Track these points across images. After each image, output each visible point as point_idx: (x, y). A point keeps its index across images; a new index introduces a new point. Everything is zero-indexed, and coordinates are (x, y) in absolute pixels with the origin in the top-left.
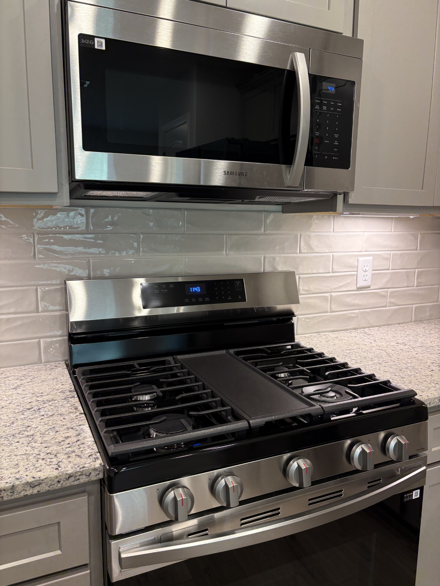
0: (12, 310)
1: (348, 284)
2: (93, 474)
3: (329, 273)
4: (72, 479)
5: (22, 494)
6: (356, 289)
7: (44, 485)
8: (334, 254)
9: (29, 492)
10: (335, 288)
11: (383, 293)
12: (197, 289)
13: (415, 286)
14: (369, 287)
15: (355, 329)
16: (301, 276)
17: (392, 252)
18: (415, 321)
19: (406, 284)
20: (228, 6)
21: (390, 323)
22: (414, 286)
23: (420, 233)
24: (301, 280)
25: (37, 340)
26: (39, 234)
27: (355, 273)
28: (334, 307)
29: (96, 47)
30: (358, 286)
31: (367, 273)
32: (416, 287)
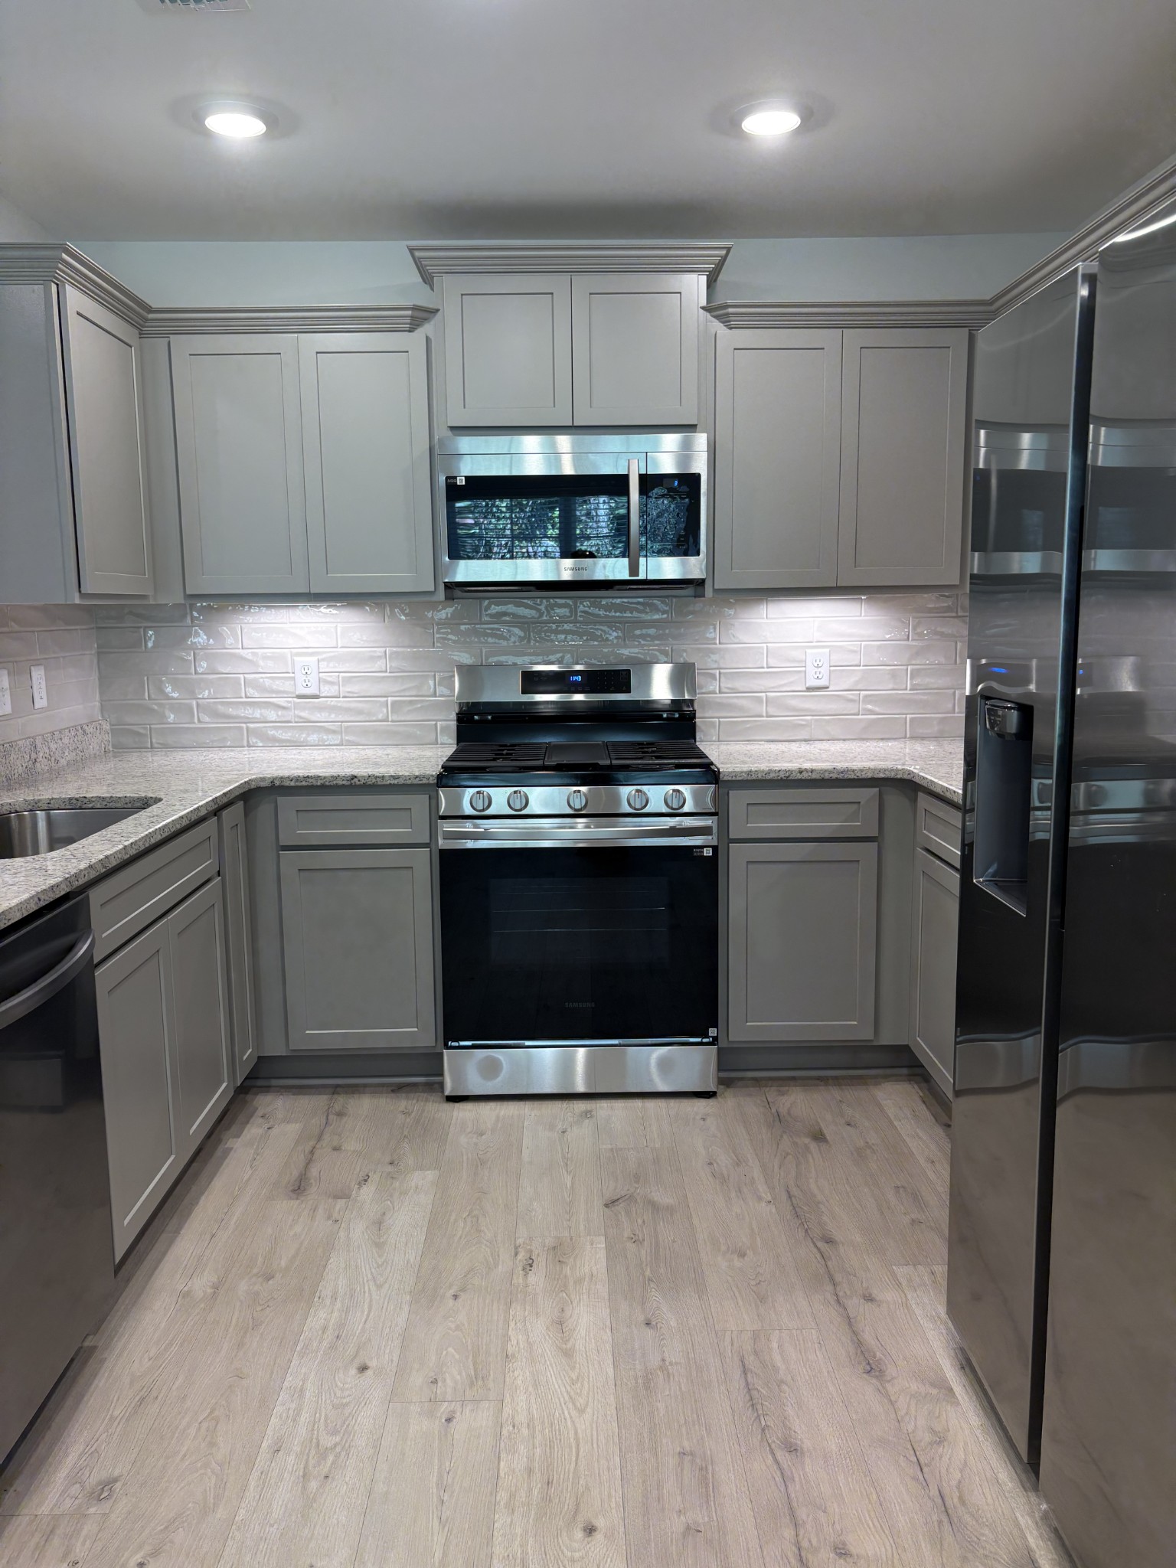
0: (414, 693)
1: (792, 682)
2: (431, 778)
3: (763, 668)
4: (418, 779)
5: (389, 782)
6: (805, 689)
7: (401, 779)
8: (768, 645)
9: (393, 782)
10: (773, 688)
11: (851, 697)
12: (579, 678)
13: (908, 688)
14: (828, 687)
15: (805, 740)
16: (722, 671)
17: (863, 643)
18: (912, 738)
19: (891, 686)
20: (575, 424)
21: (864, 736)
22: (906, 689)
23: (913, 618)
24: (722, 675)
25: (434, 723)
26: (438, 624)
27: (803, 669)
28: (772, 711)
29: (458, 484)
30: (807, 685)
31: (820, 669)
32: (910, 690)
